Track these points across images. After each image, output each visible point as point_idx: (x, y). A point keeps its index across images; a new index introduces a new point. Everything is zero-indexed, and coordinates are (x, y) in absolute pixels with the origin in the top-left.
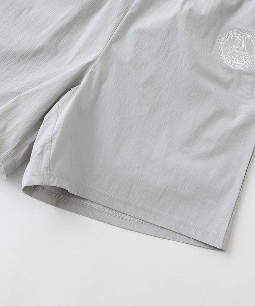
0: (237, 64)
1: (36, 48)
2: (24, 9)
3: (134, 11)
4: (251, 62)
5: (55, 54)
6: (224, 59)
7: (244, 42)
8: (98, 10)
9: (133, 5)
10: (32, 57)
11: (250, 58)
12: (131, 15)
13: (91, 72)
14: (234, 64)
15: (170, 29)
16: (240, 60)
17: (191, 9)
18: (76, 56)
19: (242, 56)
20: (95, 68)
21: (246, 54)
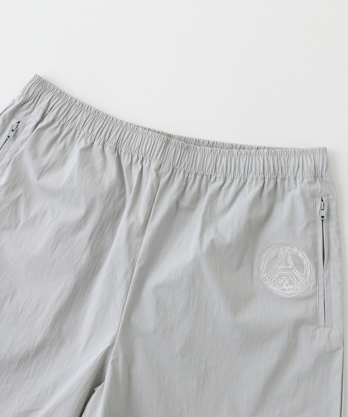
0: (289, 289)
1: (36, 345)
2: (6, 298)
3: (143, 263)
4: (306, 282)
5: (62, 343)
6: (271, 286)
7: (289, 259)
8: (98, 272)
9: (139, 256)
10: (33, 357)
11: (303, 277)
12: (141, 269)
13: (113, 362)
14: (285, 290)
15: (194, 275)
16: (290, 283)
17: (212, 242)
18: (89, 340)
19: (292, 277)
20: (116, 354)
21: (297, 273)
